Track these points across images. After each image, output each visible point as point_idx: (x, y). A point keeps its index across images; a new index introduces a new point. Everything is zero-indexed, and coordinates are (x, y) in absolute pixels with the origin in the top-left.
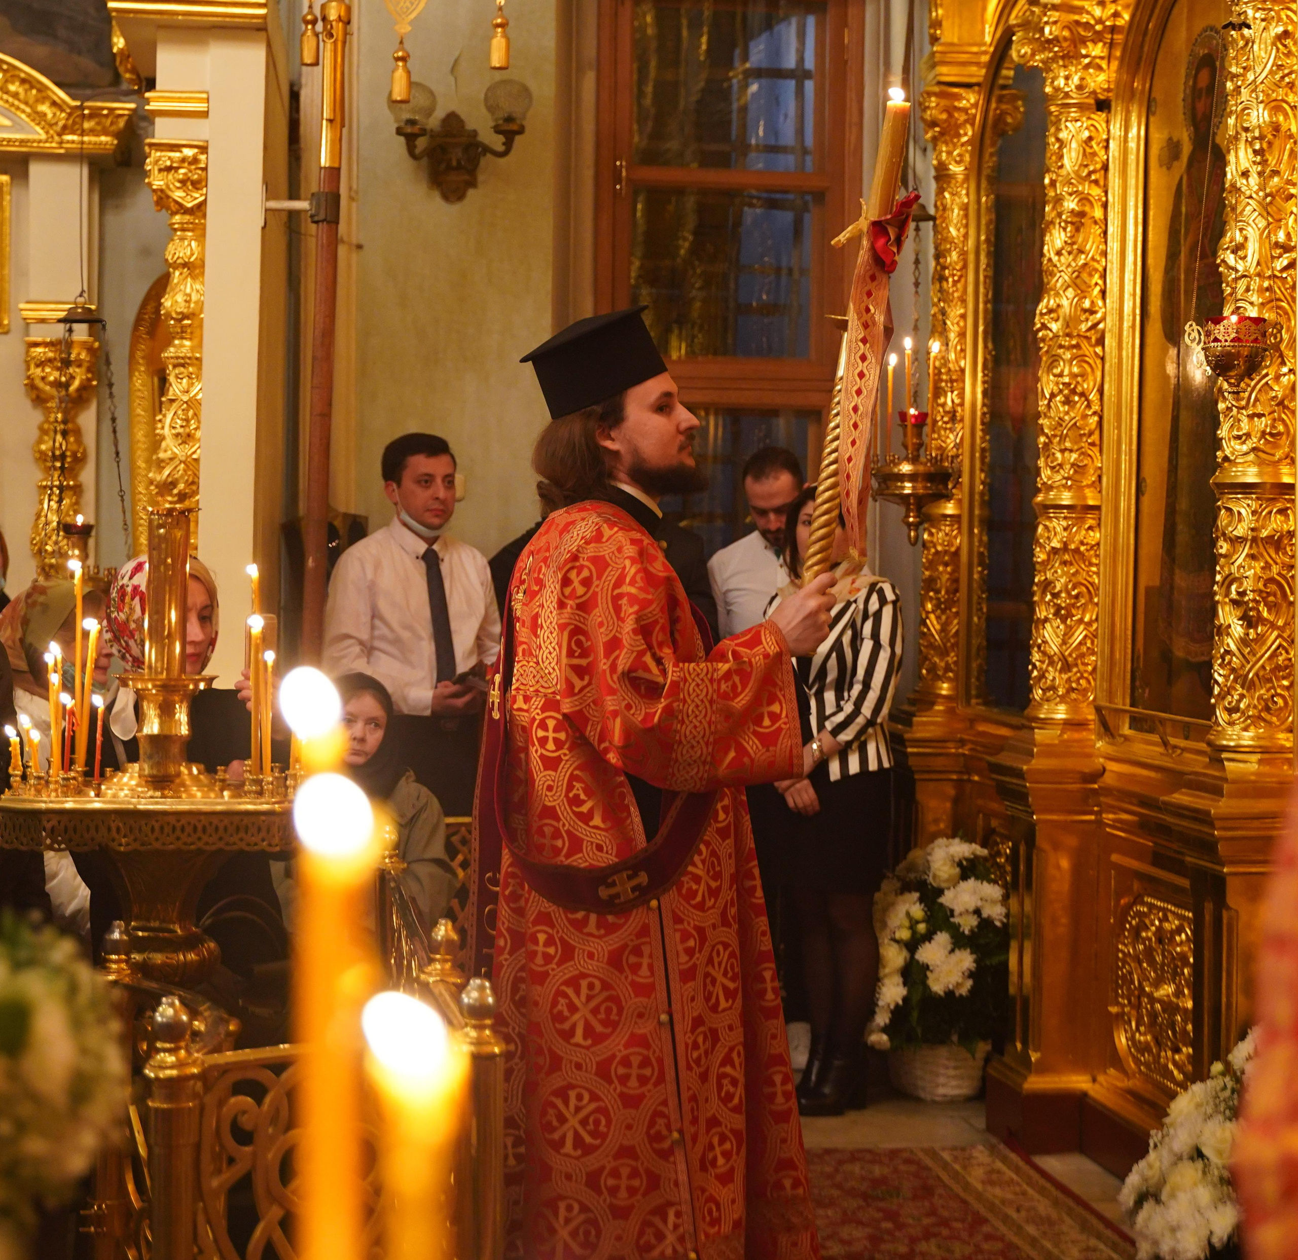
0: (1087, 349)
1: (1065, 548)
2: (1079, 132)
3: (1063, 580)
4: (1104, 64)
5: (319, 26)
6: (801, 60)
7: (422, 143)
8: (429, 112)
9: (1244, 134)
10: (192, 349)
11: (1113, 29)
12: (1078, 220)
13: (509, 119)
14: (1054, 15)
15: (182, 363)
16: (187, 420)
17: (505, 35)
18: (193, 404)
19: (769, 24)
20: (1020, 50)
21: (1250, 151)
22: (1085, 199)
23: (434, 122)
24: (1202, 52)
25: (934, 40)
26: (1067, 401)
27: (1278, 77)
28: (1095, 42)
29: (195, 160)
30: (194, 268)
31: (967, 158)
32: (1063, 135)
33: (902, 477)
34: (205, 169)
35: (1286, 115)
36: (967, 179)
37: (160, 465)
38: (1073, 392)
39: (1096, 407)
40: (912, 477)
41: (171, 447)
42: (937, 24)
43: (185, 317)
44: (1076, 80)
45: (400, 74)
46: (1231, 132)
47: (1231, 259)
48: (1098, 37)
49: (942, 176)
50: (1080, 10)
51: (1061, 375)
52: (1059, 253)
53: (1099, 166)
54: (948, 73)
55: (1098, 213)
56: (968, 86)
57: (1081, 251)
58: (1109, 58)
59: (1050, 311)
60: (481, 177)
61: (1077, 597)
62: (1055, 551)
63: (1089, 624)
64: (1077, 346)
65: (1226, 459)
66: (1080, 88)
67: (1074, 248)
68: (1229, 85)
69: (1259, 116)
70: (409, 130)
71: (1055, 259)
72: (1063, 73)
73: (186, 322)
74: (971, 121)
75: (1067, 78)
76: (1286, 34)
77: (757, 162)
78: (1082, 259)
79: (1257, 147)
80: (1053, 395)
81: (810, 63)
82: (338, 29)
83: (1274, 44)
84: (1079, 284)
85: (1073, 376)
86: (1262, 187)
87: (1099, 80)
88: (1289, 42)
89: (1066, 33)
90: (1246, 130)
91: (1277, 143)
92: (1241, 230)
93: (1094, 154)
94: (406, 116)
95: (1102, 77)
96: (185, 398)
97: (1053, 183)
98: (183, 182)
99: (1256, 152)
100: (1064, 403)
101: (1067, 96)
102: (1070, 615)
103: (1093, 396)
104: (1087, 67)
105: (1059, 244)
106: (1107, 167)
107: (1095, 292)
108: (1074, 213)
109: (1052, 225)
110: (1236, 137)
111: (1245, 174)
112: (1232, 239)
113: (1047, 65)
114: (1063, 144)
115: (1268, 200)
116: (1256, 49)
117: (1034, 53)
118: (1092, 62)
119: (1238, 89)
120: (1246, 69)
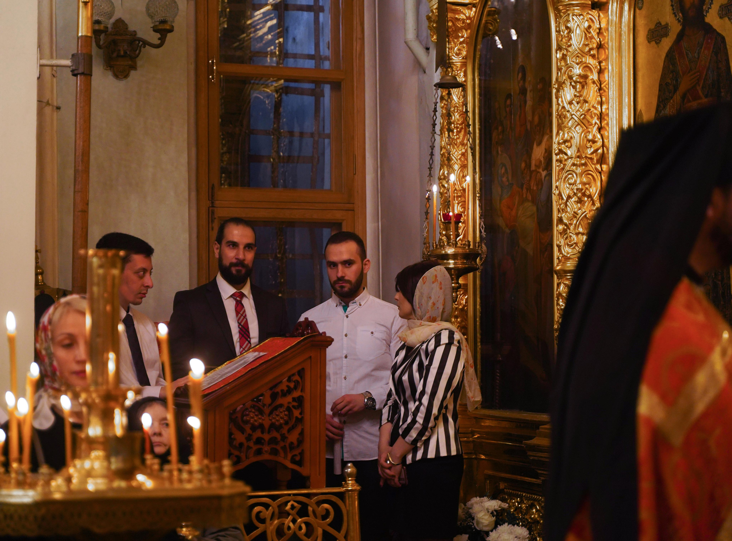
0: (591, 166)
2: (582, 23)
7: (103, 38)
12: (584, 81)
13: (163, 22)
22: (586, 67)
26: (580, 201)
31: (464, 53)
32: (570, 25)
33: (446, 257)
36: (464, 65)
38: (584, 194)
39: (597, 205)
40: (454, 256)
51: (574, 184)
52: (570, 103)
53: (595, 46)
55: (595, 76)
57: (586, 101)
59: (565, 142)
60: (139, 63)
64: (585, 164)
67: (580, 99)
70: (97, 27)
71: (567, 107)
74: (468, 27)
78: (586, 106)
80: (569, 197)
84: (585, 123)
85: (584, 184)
93: (592, 38)
94: (98, 17)
97: (564, 58)
100: (577, 202)
103: (596, 198)
105: (569, 97)
106: (600, 46)
107: (595, 129)
108: (580, 76)
109: (561, 85)
114: (570, 30)
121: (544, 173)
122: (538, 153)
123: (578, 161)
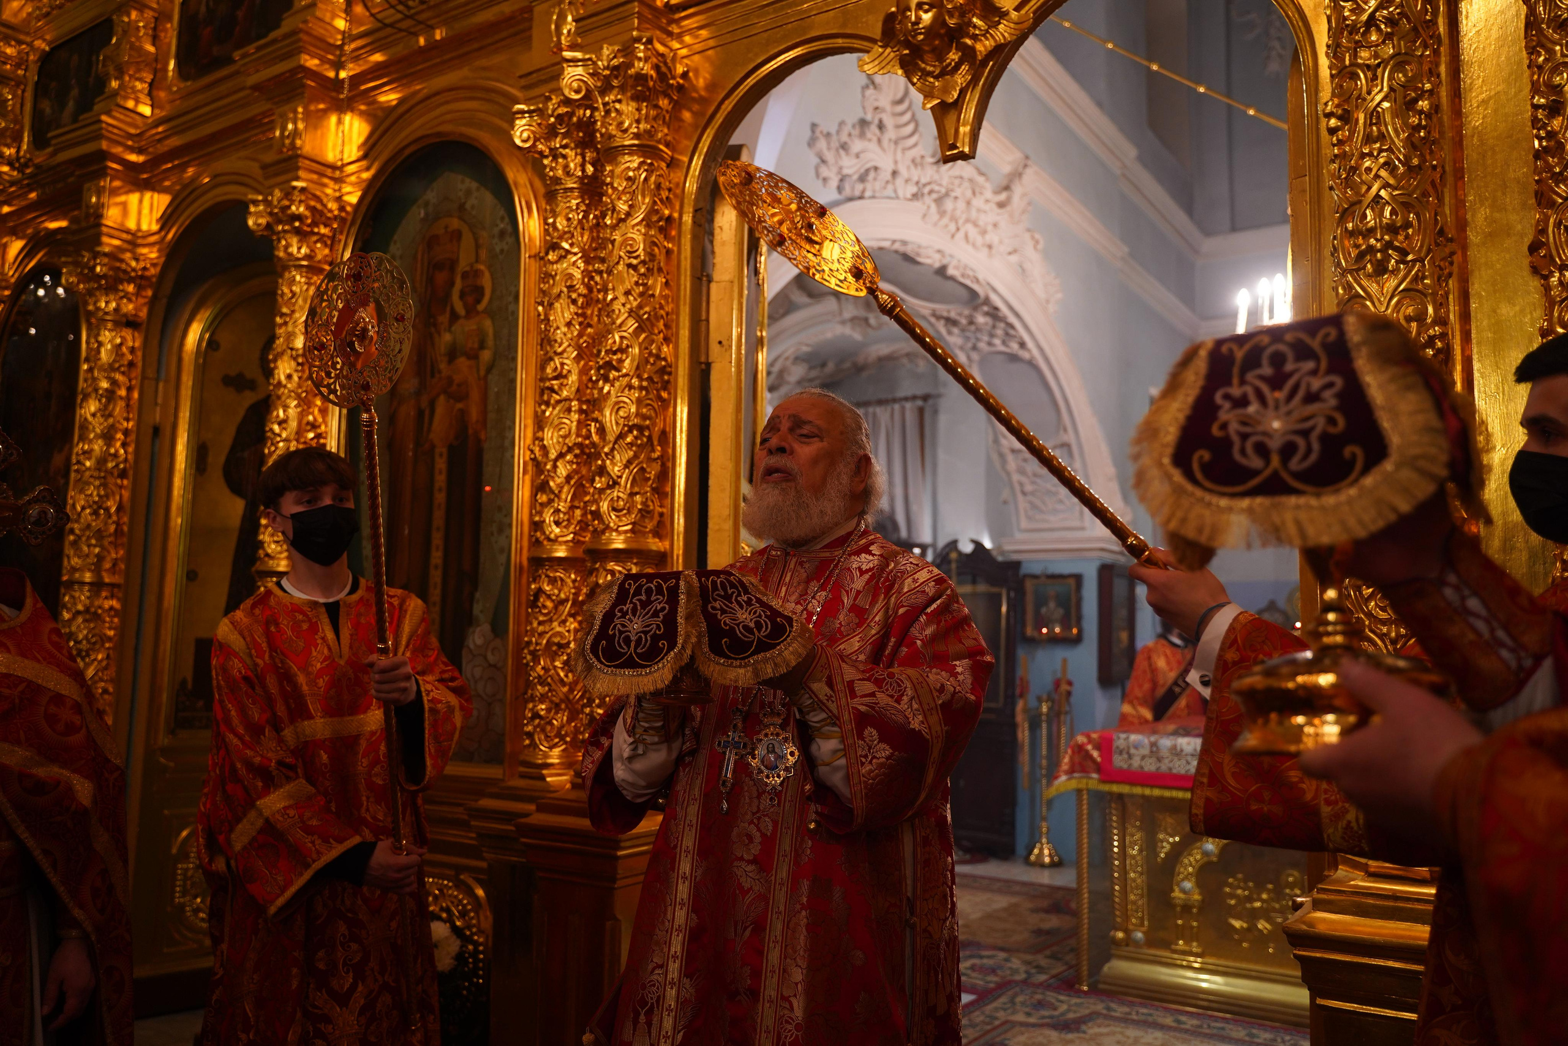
1: (87, 610)
2: (113, 338)
3: (85, 632)
4: (134, 299)
9: (289, 351)
11: (142, 277)
12: (110, 394)
14: (106, 260)
21: (294, 363)
22: (114, 383)
26: (95, 513)
28: (129, 283)
32: (100, 339)
38: (100, 507)
39: (115, 518)
44: (113, 305)
47: (276, 428)
48: (130, 280)
50: (122, 261)
51: (91, 495)
52: (94, 415)
53: (126, 363)
55: (123, 392)
57: (111, 416)
58: (137, 294)
59: (85, 452)
61: (94, 644)
62: (78, 613)
63: (101, 661)
64: (104, 477)
65: (267, 555)
66: (116, 310)
67: (105, 412)
68: (278, 320)
71: (90, 418)
72: (103, 298)
75: (107, 303)
78: (111, 420)
79: (300, 360)
85: (102, 497)
86: (299, 386)
87: (129, 307)
89: (111, 273)
90: (292, 349)
92: (284, 411)
93: (123, 355)
95: (131, 306)
97: (90, 370)
99: (299, 364)
100: (92, 514)
101: (106, 313)
102: (88, 655)
104: (122, 298)
105: (93, 409)
106: (131, 364)
107: (118, 444)
108: (106, 390)
109: (86, 397)
110: (282, 353)
111: (289, 377)
112: (278, 416)
113: (90, 293)
114: (100, 344)
115: (304, 395)
116: (300, 301)
117: (79, 283)
118: (126, 296)
119: (286, 323)
120: (293, 312)
121: (62, 481)
122: (58, 460)
123: (96, 474)
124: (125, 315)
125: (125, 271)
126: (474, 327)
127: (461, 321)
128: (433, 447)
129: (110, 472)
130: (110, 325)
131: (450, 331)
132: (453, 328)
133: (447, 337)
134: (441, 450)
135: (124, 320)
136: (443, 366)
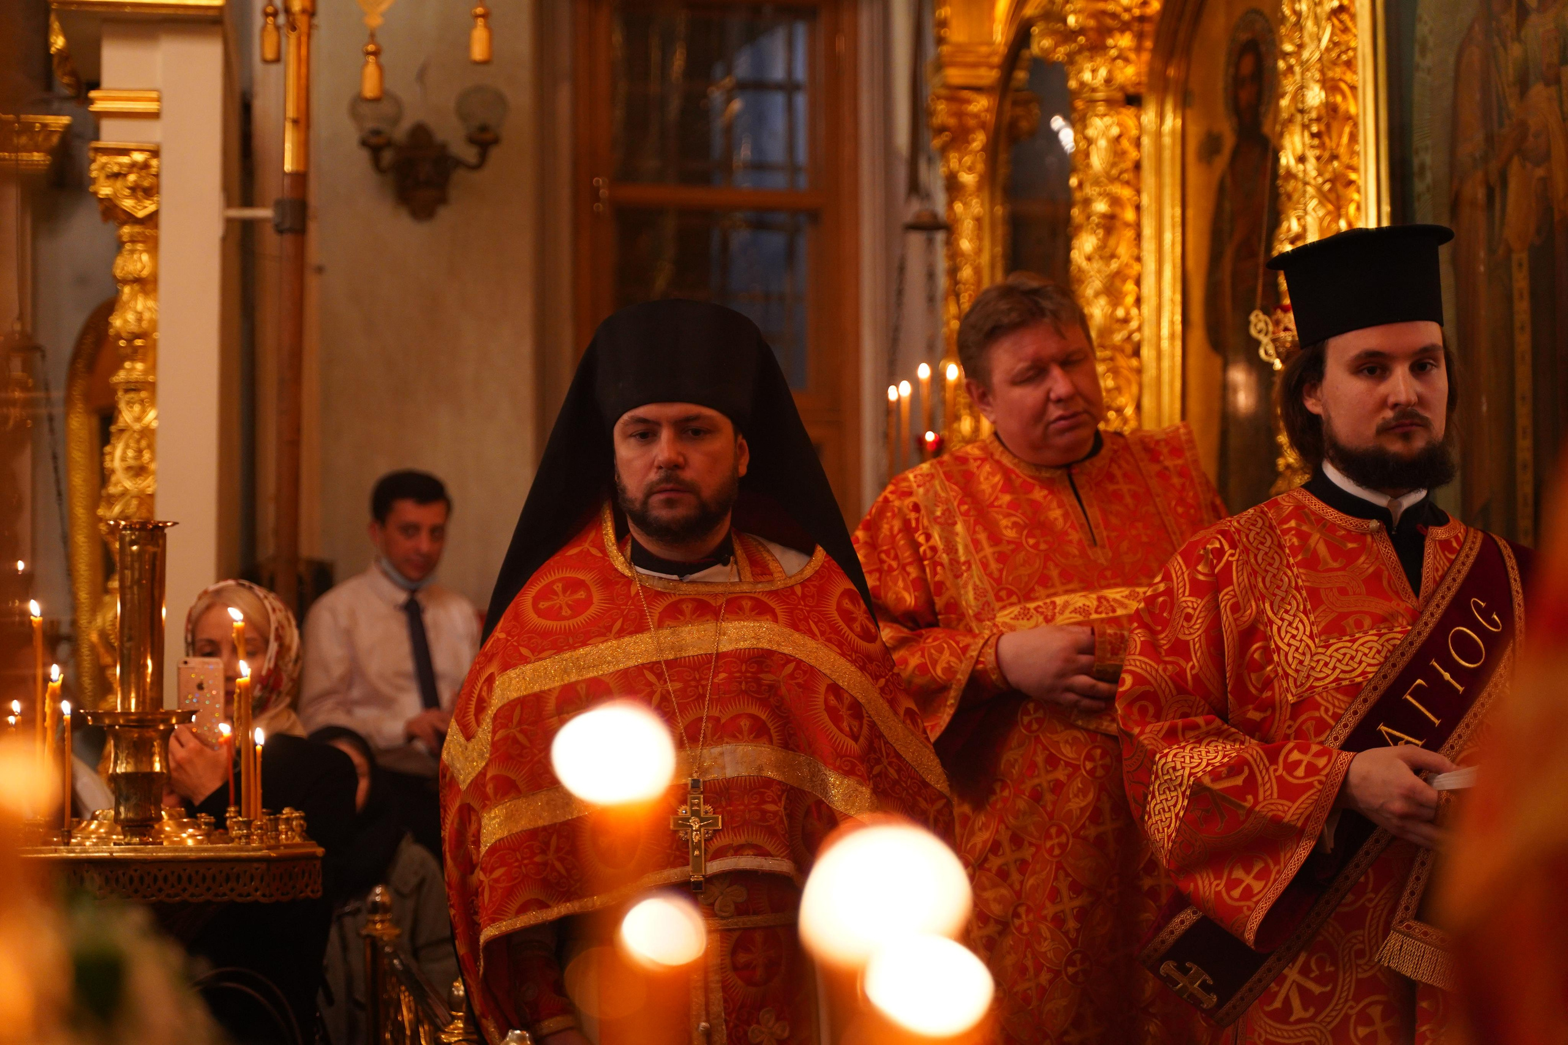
0: (1122, 361)
2: (1108, 127)
5: (282, 19)
6: (790, 70)
7: (387, 156)
8: (396, 120)
9: (1299, 117)
10: (146, 372)
11: (1142, 19)
12: (1109, 224)
13: (484, 129)
15: (133, 387)
16: (140, 452)
17: (488, 27)
18: (147, 433)
19: (753, 35)
20: (1042, 43)
21: (1306, 134)
22: (1115, 201)
23: (400, 133)
24: (1244, 36)
25: (940, 41)
27: (1334, 55)
28: (1122, 31)
29: (146, 166)
30: (146, 284)
31: (980, 167)
32: (1091, 132)
34: (157, 176)
35: (1344, 96)
36: (980, 187)
37: (111, 500)
41: (122, 482)
42: (943, 24)
43: (138, 336)
44: (1103, 73)
45: (371, 70)
46: (1285, 115)
48: (1125, 27)
49: (953, 187)
52: (1089, 259)
53: (1130, 165)
54: (955, 75)
55: (1129, 215)
56: (978, 89)
57: (1113, 256)
58: (1138, 49)
60: (452, 193)
64: (1112, 359)
66: (1108, 81)
67: (1105, 253)
68: (1281, 65)
69: (1315, 96)
70: (374, 140)
71: (1084, 264)
72: (1088, 66)
73: (139, 342)
74: (983, 126)
75: (1094, 71)
76: (1341, 9)
77: (744, 182)
78: (1114, 265)
79: (1315, 129)
81: (801, 73)
82: (302, 22)
83: (1329, 19)
84: (1112, 292)
86: (1321, 173)
87: (1128, 73)
88: (1345, 17)
89: (1092, 23)
90: (1302, 111)
91: (1335, 126)
92: (1299, 219)
93: (1124, 153)
94: (370, 125)
95: (1131, 70)
96: (137, 426)
97: (1081, 185)
98: (134, 189)
99: (1313, 136)
101: (1095, 89)
103: (1129, 411)
104: (1114, 59)
105: (1088, 248)
108: (1104, 216)
109: (1079, 228)
110: (1291, 120)
111: (1302, 159)
112: (1289, 230)
113: (1071, 58)
114: (1090, 141)
115: (1327, 186)
116: (1310, 25)
117: (1056, 46)
118: (1122, 57)
119: (1290, 69)
120: (1301, 47)
124: (1122, 88)
125: (1114, 16)
126: (1552, 26)
127: (1533, 19)
128: (1509, 251)
129: (1120, 349)
130: (1101, 108)
131: (1518, 39)
132: (1523, 34)
133: (1516, 50)
134: (1521, 256)
135: (1119, 95)
136: (1512, 105)
